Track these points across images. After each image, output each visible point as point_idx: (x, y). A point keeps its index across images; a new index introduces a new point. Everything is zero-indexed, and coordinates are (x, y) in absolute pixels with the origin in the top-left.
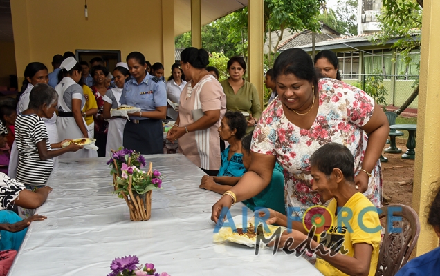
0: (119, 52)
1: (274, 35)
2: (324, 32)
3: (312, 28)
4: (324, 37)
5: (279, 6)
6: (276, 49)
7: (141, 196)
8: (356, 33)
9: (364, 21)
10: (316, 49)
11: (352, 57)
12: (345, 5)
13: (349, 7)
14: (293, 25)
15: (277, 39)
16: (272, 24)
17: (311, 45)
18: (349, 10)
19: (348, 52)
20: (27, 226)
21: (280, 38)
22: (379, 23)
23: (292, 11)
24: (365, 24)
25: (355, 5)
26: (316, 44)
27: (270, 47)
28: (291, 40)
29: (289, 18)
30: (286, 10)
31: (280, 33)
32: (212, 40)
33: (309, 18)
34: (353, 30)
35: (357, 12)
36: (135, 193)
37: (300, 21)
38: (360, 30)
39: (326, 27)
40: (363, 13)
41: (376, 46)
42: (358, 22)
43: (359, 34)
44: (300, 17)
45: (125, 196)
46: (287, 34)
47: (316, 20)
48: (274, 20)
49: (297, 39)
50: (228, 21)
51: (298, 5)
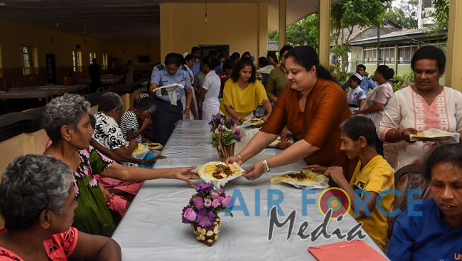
0: (228, 46)
1: (346, 31)
2: (389, 26)
3: (377, 24)
4: (388, 31)
5: (350, 8)
6: (347, 41)
7: (227, 147)
8: (416, 26)
9: (423, 16)
10: (381, 41)
11: (411, 46)
12: (407, 4)
13: (410, 5)
14: (362, 22)
15: (349, 33)
16: (344, 22)
17: (377, 38)
18: (411, 8)
19: (409, 42)
20: (155, 162)
21: (351, 33)
22: (433, 18)
23: (361, 11)
24: (424, 19)
25: (416, 3)
26: (381, 37)
27: (342, 39)
28: (361, 33)
29: (358, 17)
30: (355, 11)
31: (351, 29)
32: (298, 35)
33: (375, 16)
34: (414, 24)
35: (418, 10)
36: (223, 144)
37: (367, 19)
38: (420, 24)
39: (390, 22)
40: (423, 10)
41: (430, 37)
42: (418, 17)
43: (419, 27)
44: (367, 16)
45: (216, 146)
46: (357, 29)
47: (381, 18)
48: (346, 20)
49: (366, 33)
50: (310, 21)
51: (365, 6)
